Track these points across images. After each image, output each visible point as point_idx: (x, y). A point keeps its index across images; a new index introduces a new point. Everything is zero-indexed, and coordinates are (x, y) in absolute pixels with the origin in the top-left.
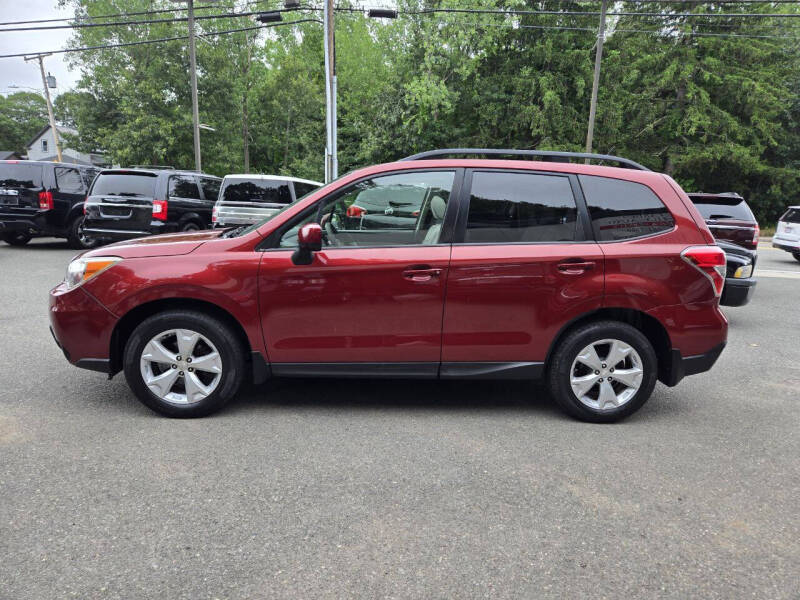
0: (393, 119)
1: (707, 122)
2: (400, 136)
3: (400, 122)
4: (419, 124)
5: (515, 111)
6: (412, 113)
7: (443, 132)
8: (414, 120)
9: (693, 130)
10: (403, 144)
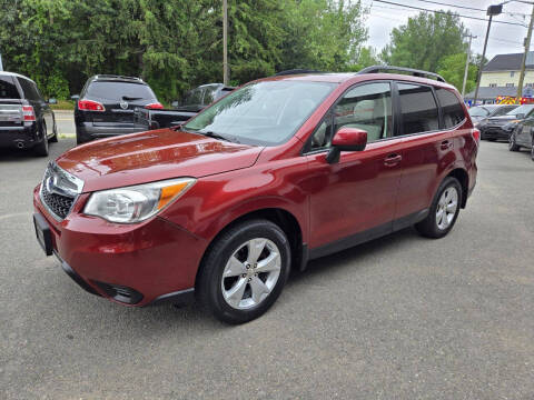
0: (11, 18)
1: (247, 45)
2: (19, 33)
3: (18, 21)
4: (37, 25)
5: (123, 24)
6: (29, 15)
7: (62, 34)
8: (33, 21)
9: (241, 50)
10: (24, 41)
